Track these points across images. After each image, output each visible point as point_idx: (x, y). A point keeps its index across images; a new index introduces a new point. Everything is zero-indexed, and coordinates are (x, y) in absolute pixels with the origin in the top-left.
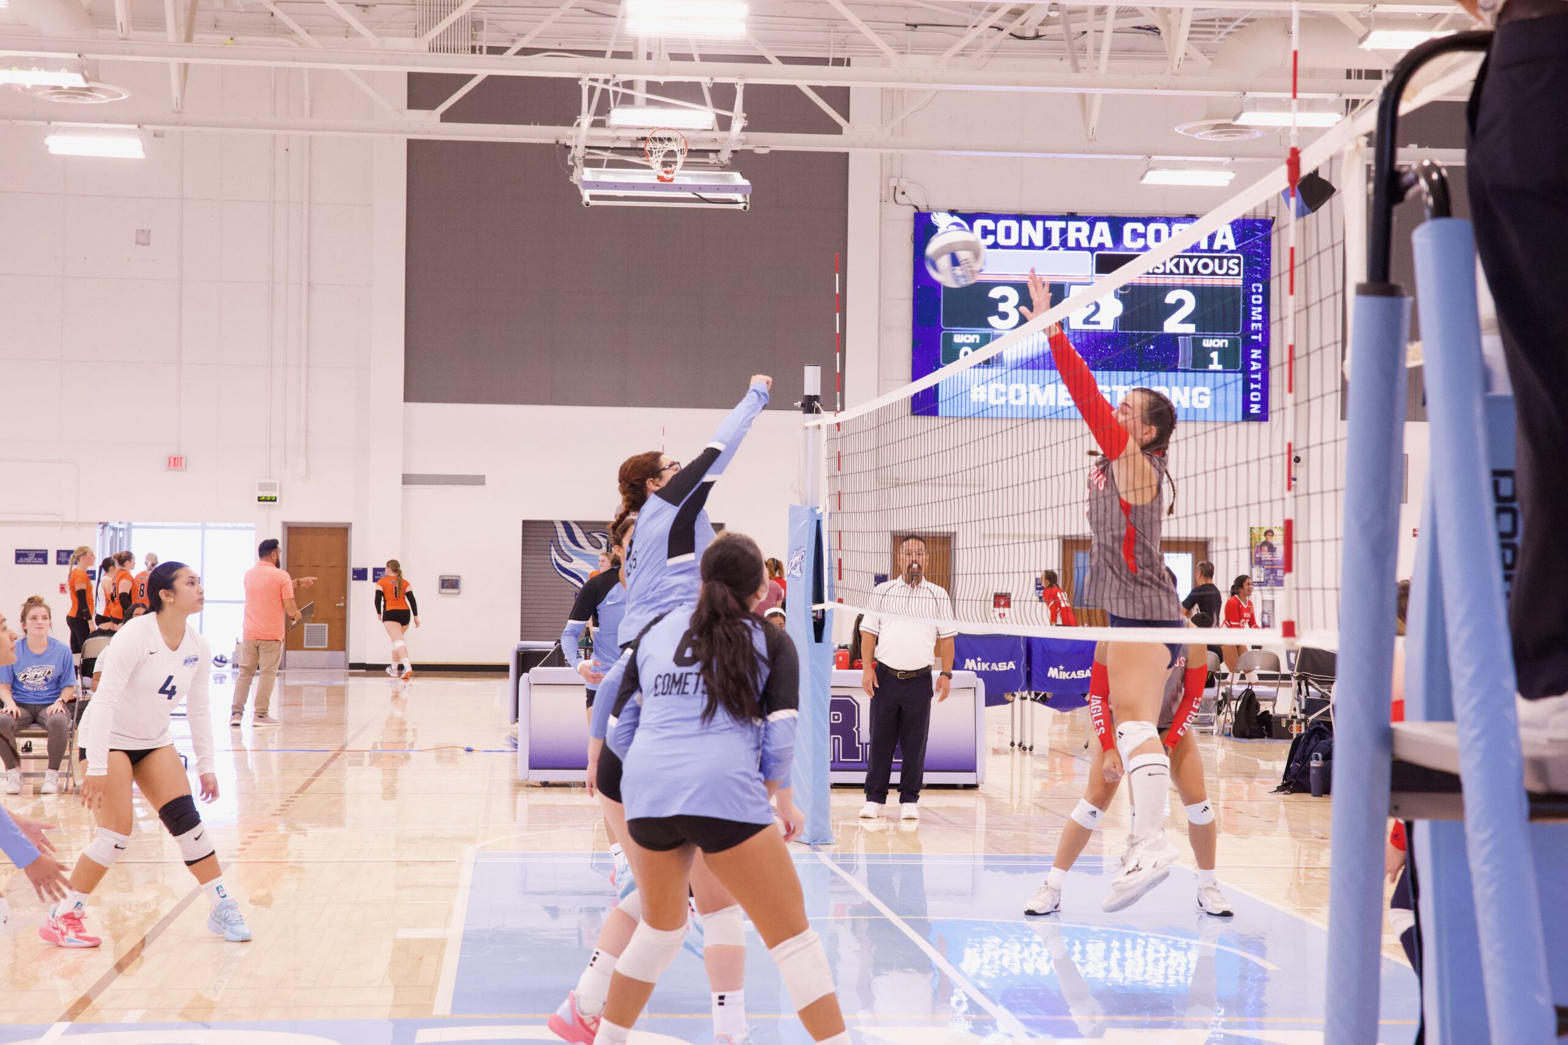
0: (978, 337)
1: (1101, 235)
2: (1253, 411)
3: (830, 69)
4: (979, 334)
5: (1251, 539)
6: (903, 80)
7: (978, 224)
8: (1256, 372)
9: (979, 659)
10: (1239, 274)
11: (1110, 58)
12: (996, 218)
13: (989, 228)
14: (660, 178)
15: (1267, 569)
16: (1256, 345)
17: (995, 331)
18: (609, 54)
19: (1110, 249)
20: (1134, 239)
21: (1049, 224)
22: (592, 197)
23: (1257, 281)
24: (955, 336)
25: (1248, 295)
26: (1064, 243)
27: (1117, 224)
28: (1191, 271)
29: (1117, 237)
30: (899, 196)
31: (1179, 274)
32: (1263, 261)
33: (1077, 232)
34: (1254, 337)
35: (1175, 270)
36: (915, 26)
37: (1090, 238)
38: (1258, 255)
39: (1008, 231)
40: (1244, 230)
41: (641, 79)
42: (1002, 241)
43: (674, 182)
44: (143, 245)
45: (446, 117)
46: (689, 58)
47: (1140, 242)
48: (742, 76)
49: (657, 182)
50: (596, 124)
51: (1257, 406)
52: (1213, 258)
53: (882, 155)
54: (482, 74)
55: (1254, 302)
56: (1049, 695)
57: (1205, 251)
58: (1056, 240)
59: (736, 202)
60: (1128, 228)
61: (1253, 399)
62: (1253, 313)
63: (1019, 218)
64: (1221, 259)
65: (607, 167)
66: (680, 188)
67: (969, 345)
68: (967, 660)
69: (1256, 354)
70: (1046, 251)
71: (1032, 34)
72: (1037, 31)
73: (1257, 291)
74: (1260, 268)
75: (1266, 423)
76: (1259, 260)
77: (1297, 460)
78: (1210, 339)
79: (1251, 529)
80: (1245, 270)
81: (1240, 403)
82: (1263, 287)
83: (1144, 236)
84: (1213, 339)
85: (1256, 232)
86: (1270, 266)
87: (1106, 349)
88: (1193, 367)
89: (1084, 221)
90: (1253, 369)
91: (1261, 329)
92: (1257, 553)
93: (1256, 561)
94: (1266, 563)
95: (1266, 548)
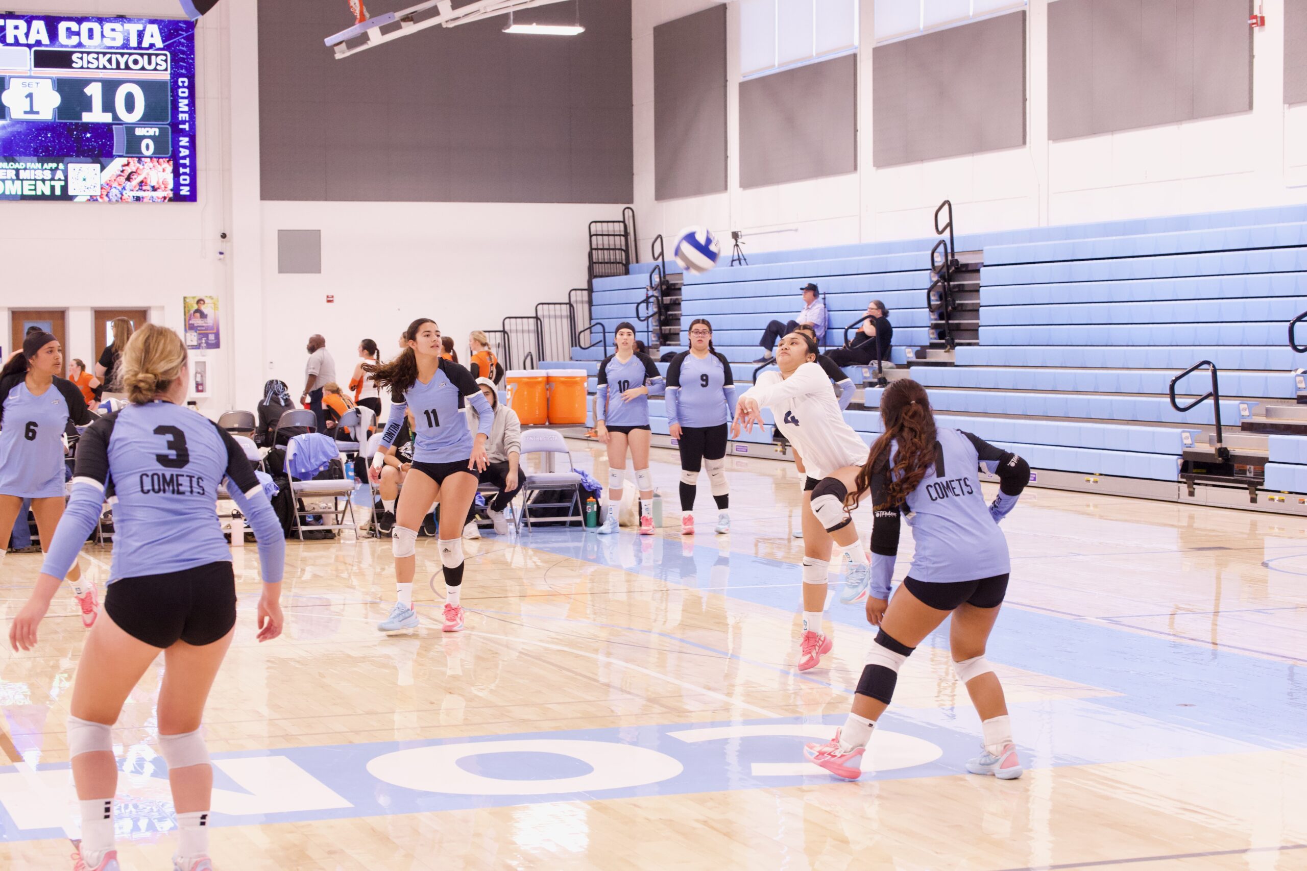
2: (182, 193)
5: (185, 307)
8: (184, 158)
10: (166, 70)
15: (199, 334)
16: (183, 133)
19: (46, 46)
20: (69, 37)
23: (183, 76)
25: (175, 87)
28: (122, 66)
29: (53, 34)
31: (112, 69)
32: (187, 58)
34: (181, 126)
35: (108, 66)
37: (27, 35)
38: (183, 52)
40: (169, 30)
47: (75, 40)
51: (188, 188)
52: (142, 55)
55: (181, 95)
57: (135, 48)
60: (62, 26)
61: (182, 182)
62: (180, 105)
64: (150, 55)
69: (184, 141)
73: (183, 85)
74: (185, 65)
75: (194, 203)
76: (185, 56)
77: (224, 236)
78: (141, 127)
79: (185, 298)
80: (171, 65)
81: (171, 185)
82: (189, 82)
83: (78, 34)
84: (145, 127)
85: (180, 32)
86: (194, 62)
87: (46, 137)
88: (127, 153)
89: (22, 19)
90: (181, 155)
91: (187, 119)
92: (190, 319)
93: (190, 327)
94: (199, 328)
95: (198, 315)
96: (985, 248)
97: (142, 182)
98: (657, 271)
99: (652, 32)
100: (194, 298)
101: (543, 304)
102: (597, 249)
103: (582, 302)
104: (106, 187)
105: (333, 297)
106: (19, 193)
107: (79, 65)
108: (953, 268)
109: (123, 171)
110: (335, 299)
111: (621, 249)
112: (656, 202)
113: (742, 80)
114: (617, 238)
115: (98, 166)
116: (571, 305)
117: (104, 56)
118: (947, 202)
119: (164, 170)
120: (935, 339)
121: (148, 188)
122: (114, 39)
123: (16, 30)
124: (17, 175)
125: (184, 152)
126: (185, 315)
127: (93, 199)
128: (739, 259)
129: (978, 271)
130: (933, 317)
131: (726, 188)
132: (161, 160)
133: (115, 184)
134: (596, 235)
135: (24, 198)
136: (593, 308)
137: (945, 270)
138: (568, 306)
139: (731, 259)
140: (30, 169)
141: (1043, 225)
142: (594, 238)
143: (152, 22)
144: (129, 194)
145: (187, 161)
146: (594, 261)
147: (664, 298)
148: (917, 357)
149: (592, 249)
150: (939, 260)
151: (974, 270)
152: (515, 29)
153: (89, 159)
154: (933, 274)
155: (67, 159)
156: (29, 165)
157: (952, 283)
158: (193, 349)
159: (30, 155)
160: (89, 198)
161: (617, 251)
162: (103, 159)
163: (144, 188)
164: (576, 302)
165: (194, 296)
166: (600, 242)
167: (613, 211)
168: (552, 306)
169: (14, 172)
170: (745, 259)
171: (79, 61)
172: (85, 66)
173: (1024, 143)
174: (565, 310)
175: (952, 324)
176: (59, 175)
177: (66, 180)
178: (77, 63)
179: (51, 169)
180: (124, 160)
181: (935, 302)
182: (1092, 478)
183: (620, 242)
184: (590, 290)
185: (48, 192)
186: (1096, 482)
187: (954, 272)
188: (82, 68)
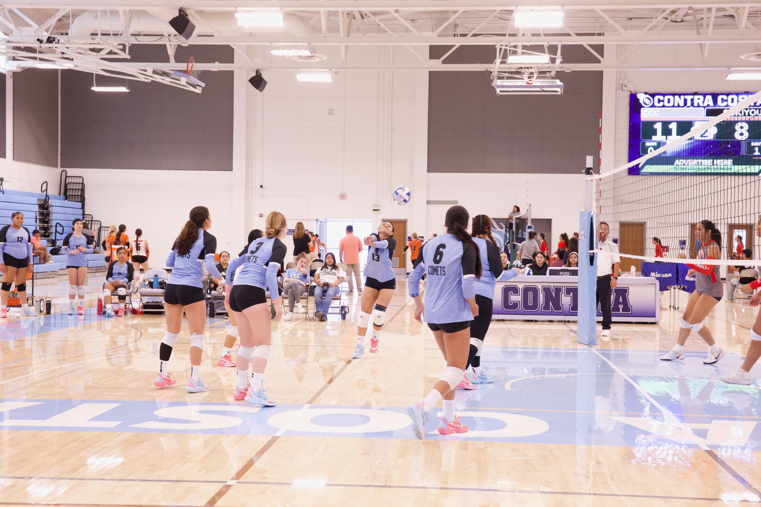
0: (656, 143)
1: (708, 101)
3: (596, 37)
6: (626, 41)
7: (657, 98)
9: (656, 272)
11: (713, 29)
12: (664, 95)
13: (661, 99)
14: (528, 83)
17: (663, 141)
18: (507, 35)
19: (712, 107)
20: (722, 102)
21: (686, 97)
22: (501, 91)
24: (646, 143)
26: (692, 105)
27: (715, 96)
28: (747, 114)
29: (715, 102)
30: (624, 88)
31: (742, 116)
33: (698, 100)
35: (740, 115)
36: (631, 19)
37: (703, 102)
39: (669, 100)
41: (520, 44)
42: (666, 104)
43: (533, 85)
44: (331, 114)
45: (444, 62)
46: (539, 35)
47: (725, 103)
48: (560, 41)
49: (526, 84)
50: (502, 63)
52: (756, 109)
53: (617, 71)
54: (458, 45)
56: (686, 287)
57: (753, 106)
58: (689, 103)
59: (557, 92)
60: (720, 98)
63: (674, 95)
64: (759, 109)
65: (506, 79)
66: (535, 87)
67: (652, 147)
68: (652, 273)
70: (685, 108)
71: (680, 20)
72: (682, 19)
78: (754, 142)
83: (727, 101)
84: (756, 142)
87: (710, 147)
88: (747, 154)
89: (701, 95)
135: (699, 174)
140: (703, 162)
155: (719, 157)
159: (703, 156)
179: (711, 162)
180: (745, 157)
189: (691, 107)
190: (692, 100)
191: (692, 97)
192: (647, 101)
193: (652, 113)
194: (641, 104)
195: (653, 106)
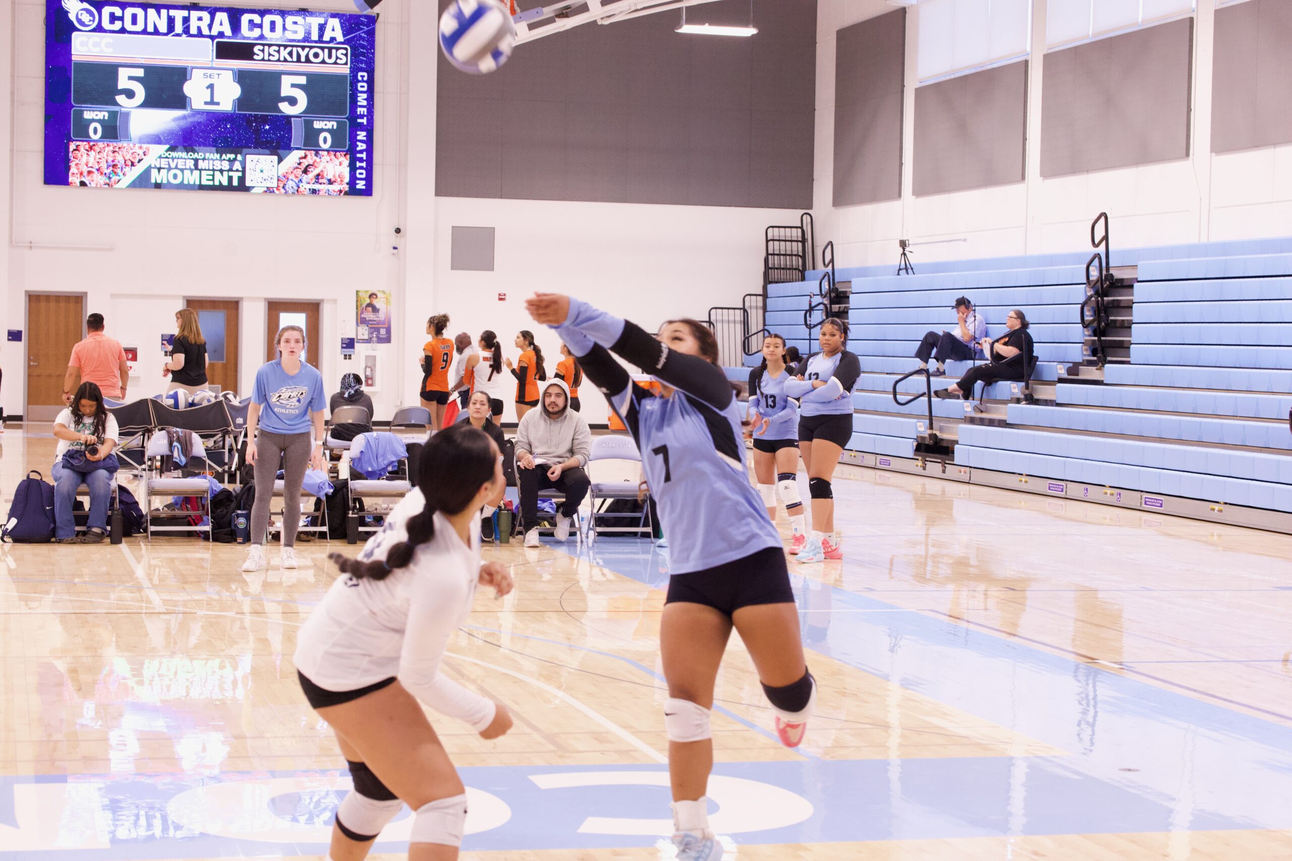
0: (106, 114)
1: (221, 24)
2: (358, 187)
4: (108, 112)
5: (357, 301)
7: (107, 10)
8: (361, 152)
10: (346, 64)
12: (123, 5)
13: (117, 14)
15: (371, 328)
16: (361, 127)
17: (122, 109)
19: (229, 37)
20: (251, 29)
21: (172, 12)
23: (362, 70)
24: (85, 112)
25: (354, 81)
26: (186, 31)
27: (235, 15)
28: (303, 59)
29: (235, 26)
31: (293, 62)
32: (368, 52)
33: (199, 20)
34: (359, 121)
35: (289, 59)
37: (210, 26)
38: (363, 47)
39: (134, 18)
40: (350, 24)
42: (129, 26)
47: (257, 32)
51: (364, 182)
52: (322, 49)
55: (360, 89)
57: (316, 42)
58: (179, 28)
60: (245, 19)
61: (358, 176)
62: (359, 99)
63: (145, 6)
64: (330, 49)
67: (99, 121)
69: (362, 135)
70: (170, 37)
73: (363, 79)
74: (365, 59)
75: (370, 198)
76: (365, 51)
77: (398, 231)
78: (319, 121)
79: (357, 292)
80: (351, 59)
81: (347, 179)
82: (368, 76)
83: (260, 26)
84: (323, 121)
85: (361, 26)
86: (374, 57)
87: (226, 128)
88: (304, 146)
89: (206, 10)
90: (358, 149)
91: (365, 113)
92: (362, 313)
93: (361, 321)
94: (370, 322)
95: (370, 309)
96: (1140, 263)
97: (318, 175)
98: (826, 278)
99: (834, 36)
100: (366, 292)
101: (716, 308)
102: (773, 254)
103: (757, 308)
104: (282, 180)
105: (505, 295)
106: (197, 183)
107: (261, 57)
108: (1108, 283)
109: (300, 164)
110: (507, 297)
111: (797, 255)
112: (833, 208)
113: (918, 85)
114: (794, 244)
115: (275, 158)
116: (745, 311)
117: (285, 49)
118: (1104, 214)
119: (340, 164)
120: (1089, 355)
121: (324, 181)
122: (296, 32)
123: (200, 22)
124: (196, 165)
125: (361, 146)
126: (357, 308)
127: (269, 190)
128: (906, 269)
129: (1132, 287)
130: (1086, 333)
131: (900, 195)
132: (338, 154)
133: (291, 177)
134: (773, 240)
135: (201, 187)
136: (767, 314)
137: (1099, 284)
138: (742, 311)
139: (898, 268)
140: (209, 159)
141: (1204, 240)
142: (771, 243)
143: (334, 16)
144: (305, 187)
145: (364, 156)
146: (770, 266)
147: (833, 306)
148: (1069, 374)
149: (768, 254)
150: (1094, 274)
151: (1126, 285)
152: (687, 29)
153: (267, 151)
154: (1088, 289)
155: (245, 150)
156: (208, 155)
157: (1105, 299)
158: (364, 342)
159: (209, 145)
160: (265, 189)
161: (794, 258)
162: (281, 152)
163: (321, 181)
164: (751, 307)
165: (366, 289)
166: (777, 247)
167: (791, 216)
168: (725, 311)
169: (193, 162)
170: (912, 269)
171: (261, 53)
172: (266, 58)
173: (1188, 154)
174: (739, 315)
175: (1105, 341)
176: (237, 165)
177: (244, 171)
178: (258, 55)
179: (229, 160)
180: (301, 153)
181: (1089, 317)
182: (1216, 507)
183: (797, 248)
184: (765, 296)
185: (225, 183)
186: (1221, 511)
187: (1109, 286)
188: (263, 60)
189: (184, 36)
190: (186, 20)
191: (185, 13)
192: (86, 18)
193: (96, 44)
194: (72, 22)
195: (99, 29)
